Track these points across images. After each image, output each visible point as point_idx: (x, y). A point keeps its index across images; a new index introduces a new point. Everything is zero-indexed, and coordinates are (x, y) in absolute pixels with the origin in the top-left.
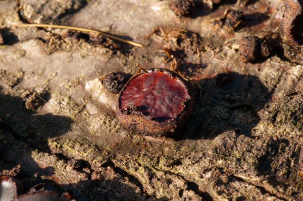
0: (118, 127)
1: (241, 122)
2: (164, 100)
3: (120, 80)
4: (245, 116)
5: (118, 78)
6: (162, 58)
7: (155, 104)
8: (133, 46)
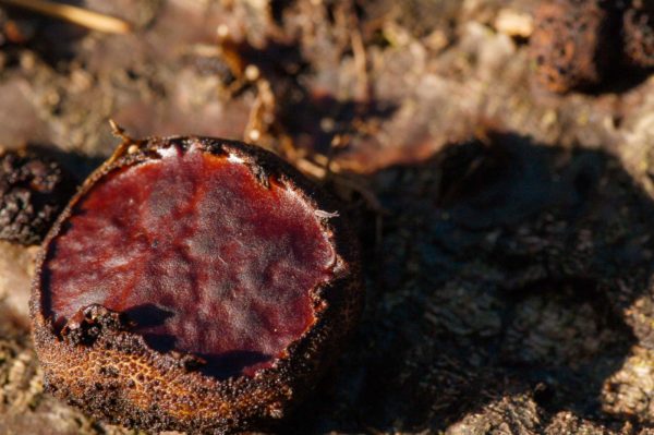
0: (35, 386)
1: (552, 351)
2: (234, 278)
3: (42, 189)
4: (569, 324)
5: (31, 177)
6: (212, 82)
7: (198, 299)
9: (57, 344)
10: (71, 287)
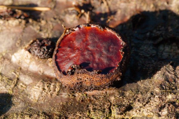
0: (57, 90)
1: (169, 55)
4: (171, 48)
5: (44, 43)
6: (74, 16)
8: (40, 12)
9: (65, 76)
10: (64, 64)
